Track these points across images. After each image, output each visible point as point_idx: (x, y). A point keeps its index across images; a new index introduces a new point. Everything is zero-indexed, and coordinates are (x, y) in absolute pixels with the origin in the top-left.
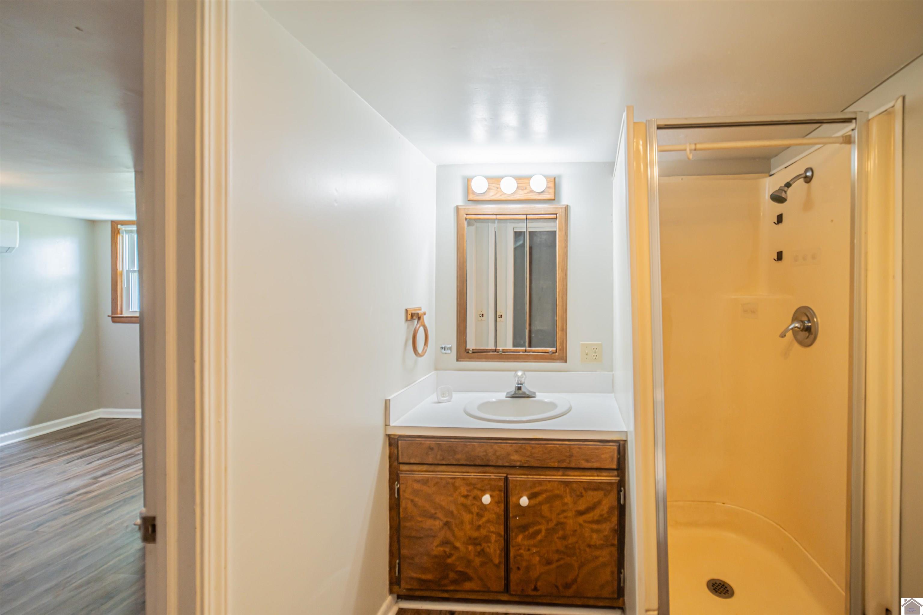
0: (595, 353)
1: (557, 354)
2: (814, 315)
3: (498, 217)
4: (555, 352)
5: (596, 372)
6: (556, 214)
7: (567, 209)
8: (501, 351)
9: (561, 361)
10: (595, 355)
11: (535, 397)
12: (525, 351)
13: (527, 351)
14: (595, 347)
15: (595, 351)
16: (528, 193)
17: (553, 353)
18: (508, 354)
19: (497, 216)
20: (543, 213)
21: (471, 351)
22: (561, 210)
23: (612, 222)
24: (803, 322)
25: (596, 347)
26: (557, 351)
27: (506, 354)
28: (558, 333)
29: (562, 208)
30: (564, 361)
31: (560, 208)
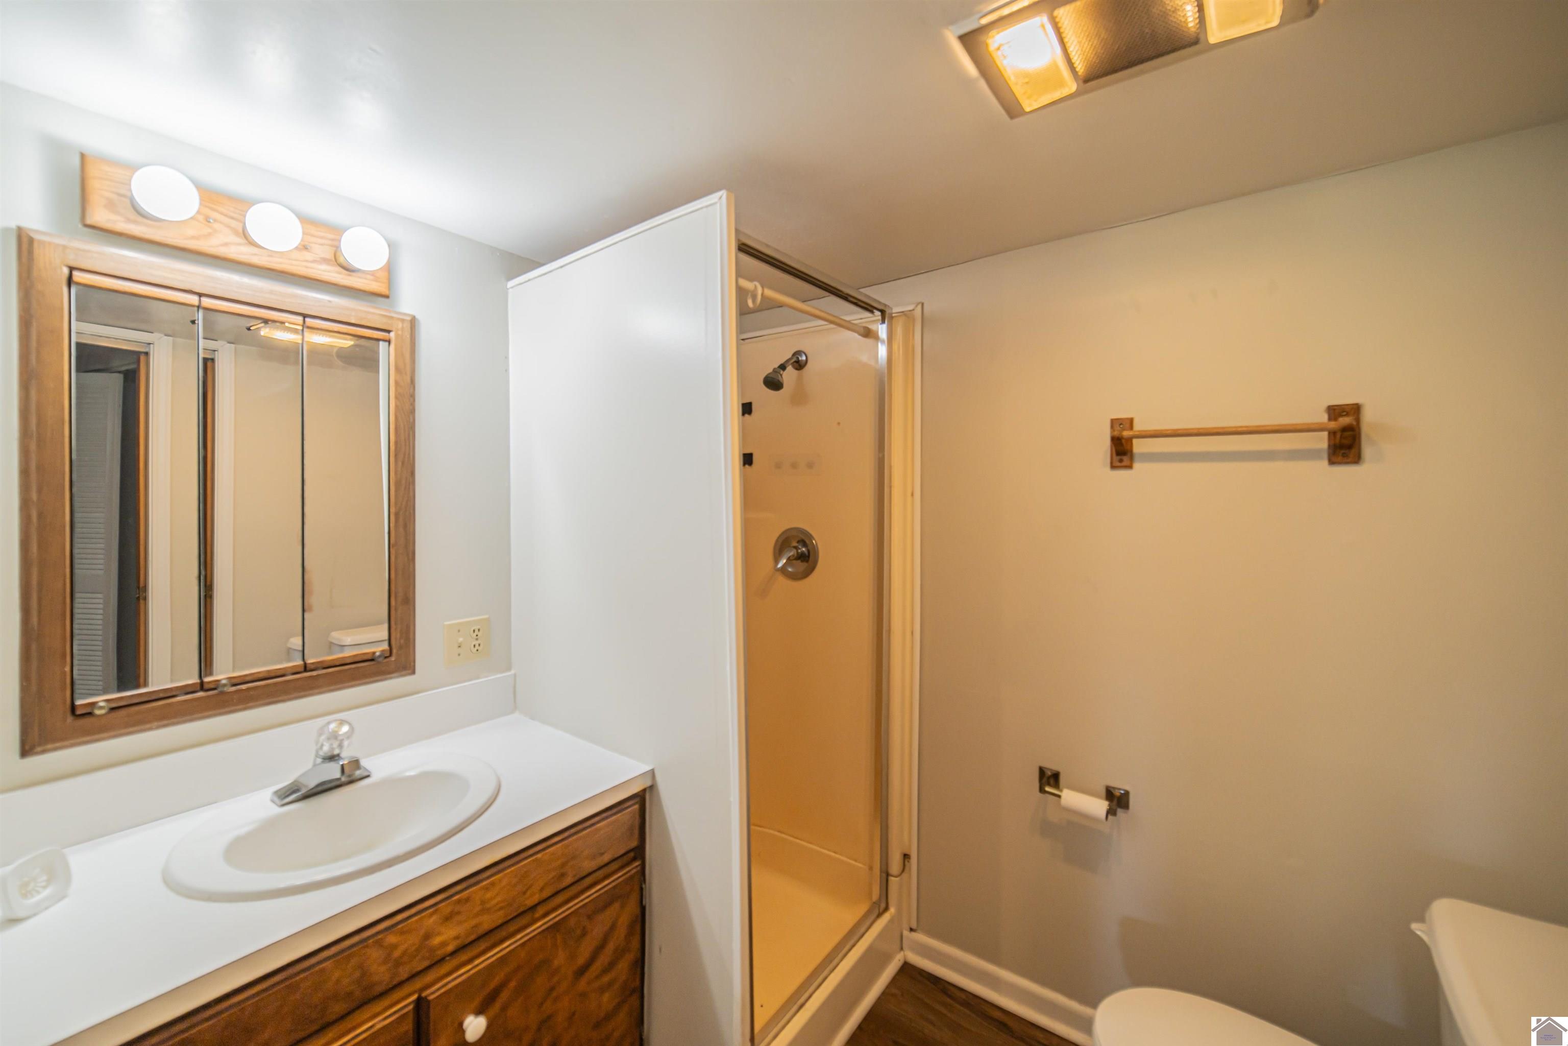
0: (477, 639)
1: (393, 659)
2: (811, 537)
3: (206, 302)
4: (388, 654)
5: (478, 678)
6: (389, 332)
7: (413, 322)
8: (225, 685)
9: (404, 673)
10: (477, 643)
11: (368, 776)
12: (302, 669)
13: (309, 667)
14: (476, 628)
15: (477, 635)
16: (314, 261)
17: (386, 657)
18: (248, 689)
19: (204, 299)
20: (353, 321)
21: (101, 708)
22: (400, 325)
23: (506, 371)
24: (796, 548)
25: (478, 627)
26: (394, 651)
27: (242, 690)
28: (396, 610)
29: (403, 321)
30: (410, 671)
31: (399, 319)
